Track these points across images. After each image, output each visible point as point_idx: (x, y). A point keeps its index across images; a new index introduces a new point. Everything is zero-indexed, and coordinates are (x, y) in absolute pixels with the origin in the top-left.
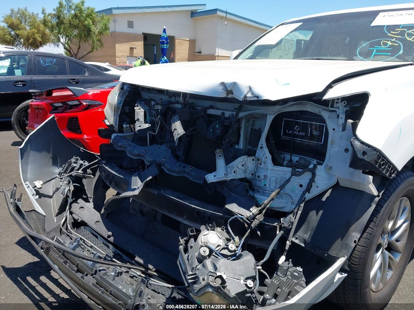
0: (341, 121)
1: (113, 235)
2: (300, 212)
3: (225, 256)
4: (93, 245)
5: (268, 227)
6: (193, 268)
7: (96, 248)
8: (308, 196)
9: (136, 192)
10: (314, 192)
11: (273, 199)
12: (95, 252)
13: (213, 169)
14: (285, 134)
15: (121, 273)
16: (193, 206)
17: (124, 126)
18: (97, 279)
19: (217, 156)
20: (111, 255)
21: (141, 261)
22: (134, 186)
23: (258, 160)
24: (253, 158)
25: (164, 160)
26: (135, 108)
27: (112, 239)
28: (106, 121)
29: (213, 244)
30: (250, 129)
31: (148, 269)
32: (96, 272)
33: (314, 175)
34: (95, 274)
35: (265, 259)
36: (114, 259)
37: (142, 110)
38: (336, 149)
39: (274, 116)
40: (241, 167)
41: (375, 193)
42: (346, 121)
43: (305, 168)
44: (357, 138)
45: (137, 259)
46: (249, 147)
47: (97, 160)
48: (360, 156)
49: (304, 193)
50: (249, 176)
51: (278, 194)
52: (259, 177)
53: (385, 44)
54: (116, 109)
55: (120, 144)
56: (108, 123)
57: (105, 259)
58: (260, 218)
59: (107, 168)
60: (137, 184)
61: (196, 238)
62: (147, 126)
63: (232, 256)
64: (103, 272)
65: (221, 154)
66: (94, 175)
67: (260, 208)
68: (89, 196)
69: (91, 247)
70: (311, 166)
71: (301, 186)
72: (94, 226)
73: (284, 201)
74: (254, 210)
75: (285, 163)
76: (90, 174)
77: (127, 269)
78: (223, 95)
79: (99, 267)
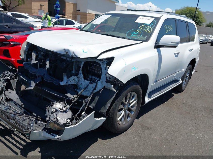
0: (105, 66)
1: (24, 104)
2: (91, 97)
3: (61, 112)
4: (14, 108)
5: (80, 102)
6: (49, 116)
7: (16, 110)
8: (95, 91)
9: (32, 88)
10: (97, 90)
11: (82, 92)
12: (15, 111)
13: (62, 80)
14: (90, 68)
15: (26, 119)
16: (54, 94)
17: (28, 59)
18: (15, 121)
19: (64, 75)
20: (23, 112)
21: (35, 115)
22: (32, 85)
23: (79, 78)
24: (77, 77)
25: (44, 75)
26: (32, 54)
27: (23, 106)
28: (21, 56)
29: (58, 108)
30: (77, 66)
31: (37, 117)
32: (15, 118)
33: (97, 84)
34: (15, 119)
35: (78, 113)
36: (23, 114)
37: (35, 55)
38: (104, 76)
39: (84, 62)
40: (73, 80)
41: (115, 91)
42: (106, 66)
43: (94, 81)
44: (108, 73)
45: (34, 114)
46: (77, 72)
47: (17, 73)
48: (108, 79)
49: (93, 90)
50: (76, 83)
51: (84, 90)
52: (79, 84)
53: (137, 32)
54: (25, 52)
55: (26, 67)
56: (21, 58)
57: (20, 114)
58: (77, 99)
59: (21, 76)
60: (33, 84)
61: (52, 106)
62: (36, 62)
63: (64, 112)
64: (18, 118)
65: (66, 75)
66: (16, 79)
67: (77, 95)
68: (13, 88)
69: (14, 109)
70: (96, 81)
71: (93, 87)
72: (16, 101)
73: (87, 93)
74: (75, 96)
75: (88, 79)
76: (14, 78)
77: (29, 118)
78: (65, 53)
79: (16, 116)
